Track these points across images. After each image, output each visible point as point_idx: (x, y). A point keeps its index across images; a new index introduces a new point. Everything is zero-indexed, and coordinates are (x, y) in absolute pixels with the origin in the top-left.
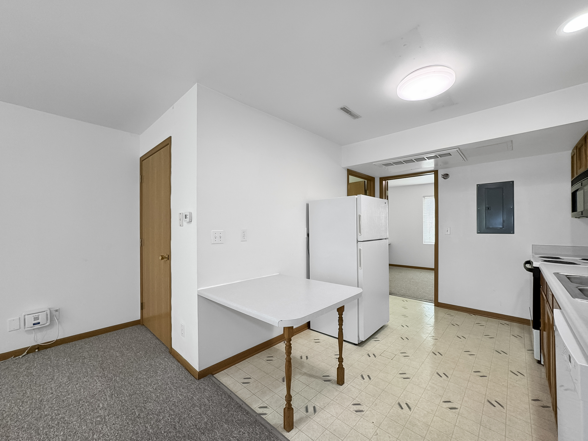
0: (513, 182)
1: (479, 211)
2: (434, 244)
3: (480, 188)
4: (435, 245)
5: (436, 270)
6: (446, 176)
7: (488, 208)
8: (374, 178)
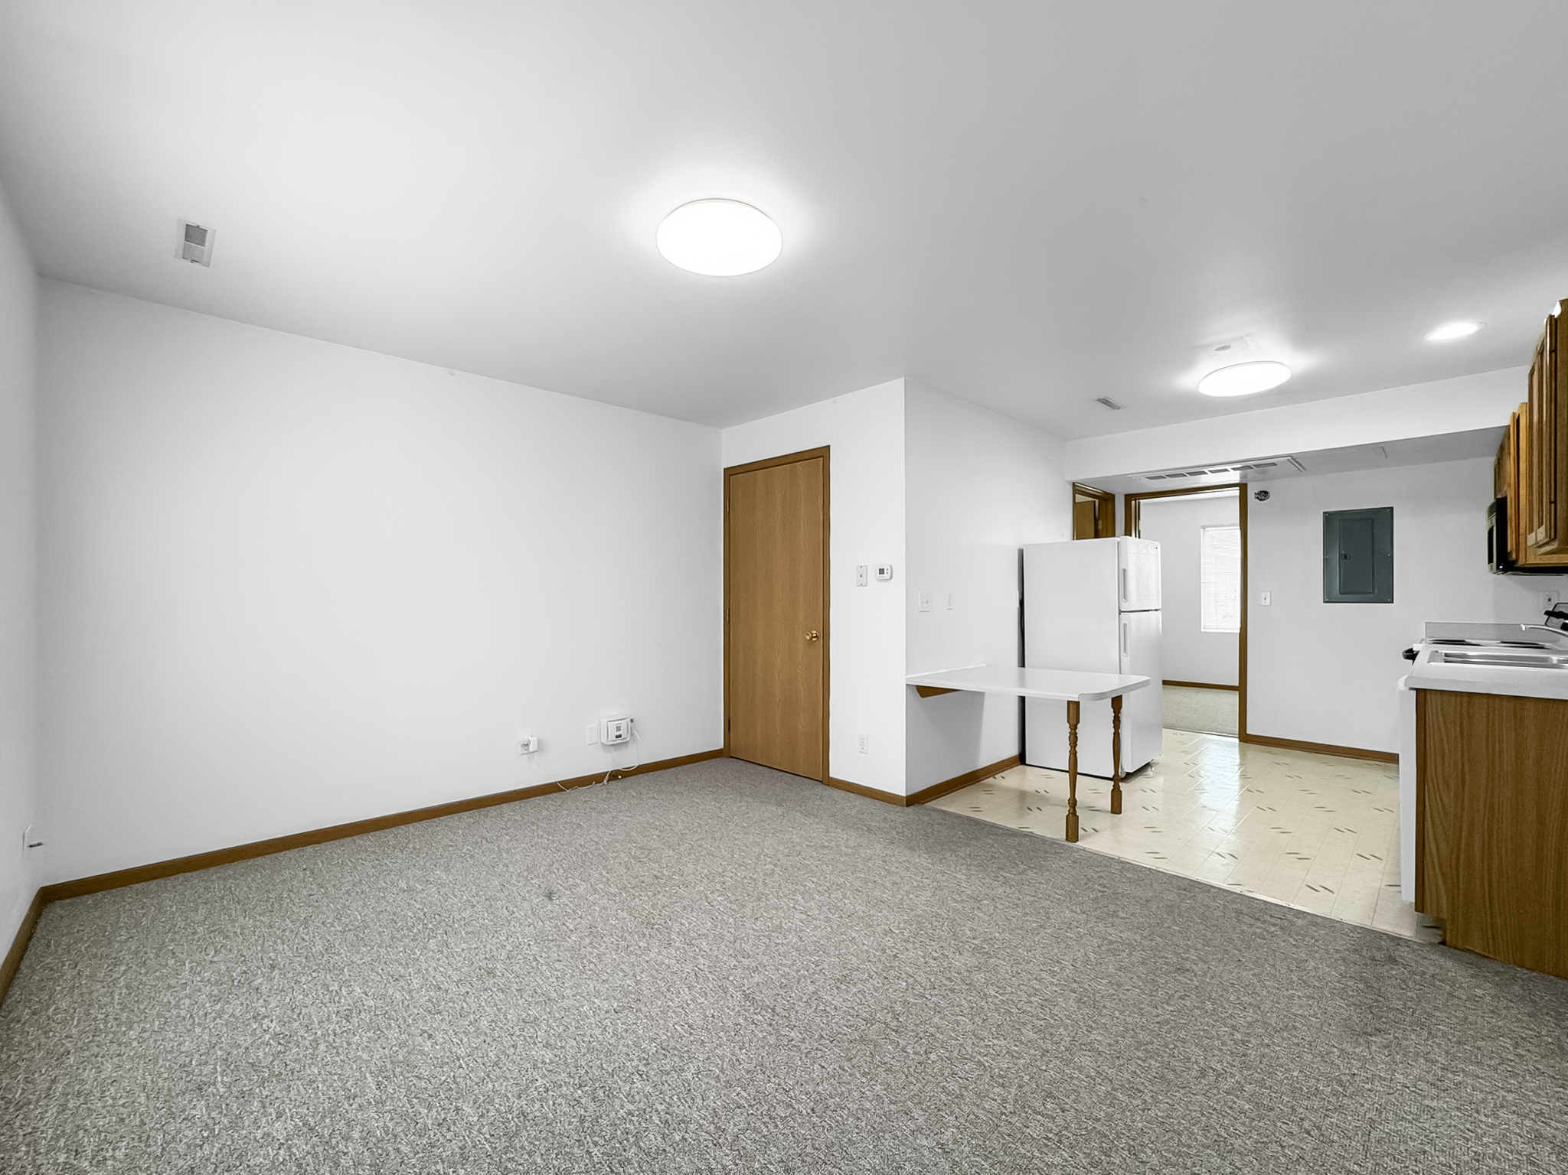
0: (1392, 509)
1: (1327, 562)
2: (1238, 631)
3: (1329, 518)
4: (1240, 634)
5: (1242, 689)
6: (1263, 495)
7: (1345, 557)
8: (1114, 495)
